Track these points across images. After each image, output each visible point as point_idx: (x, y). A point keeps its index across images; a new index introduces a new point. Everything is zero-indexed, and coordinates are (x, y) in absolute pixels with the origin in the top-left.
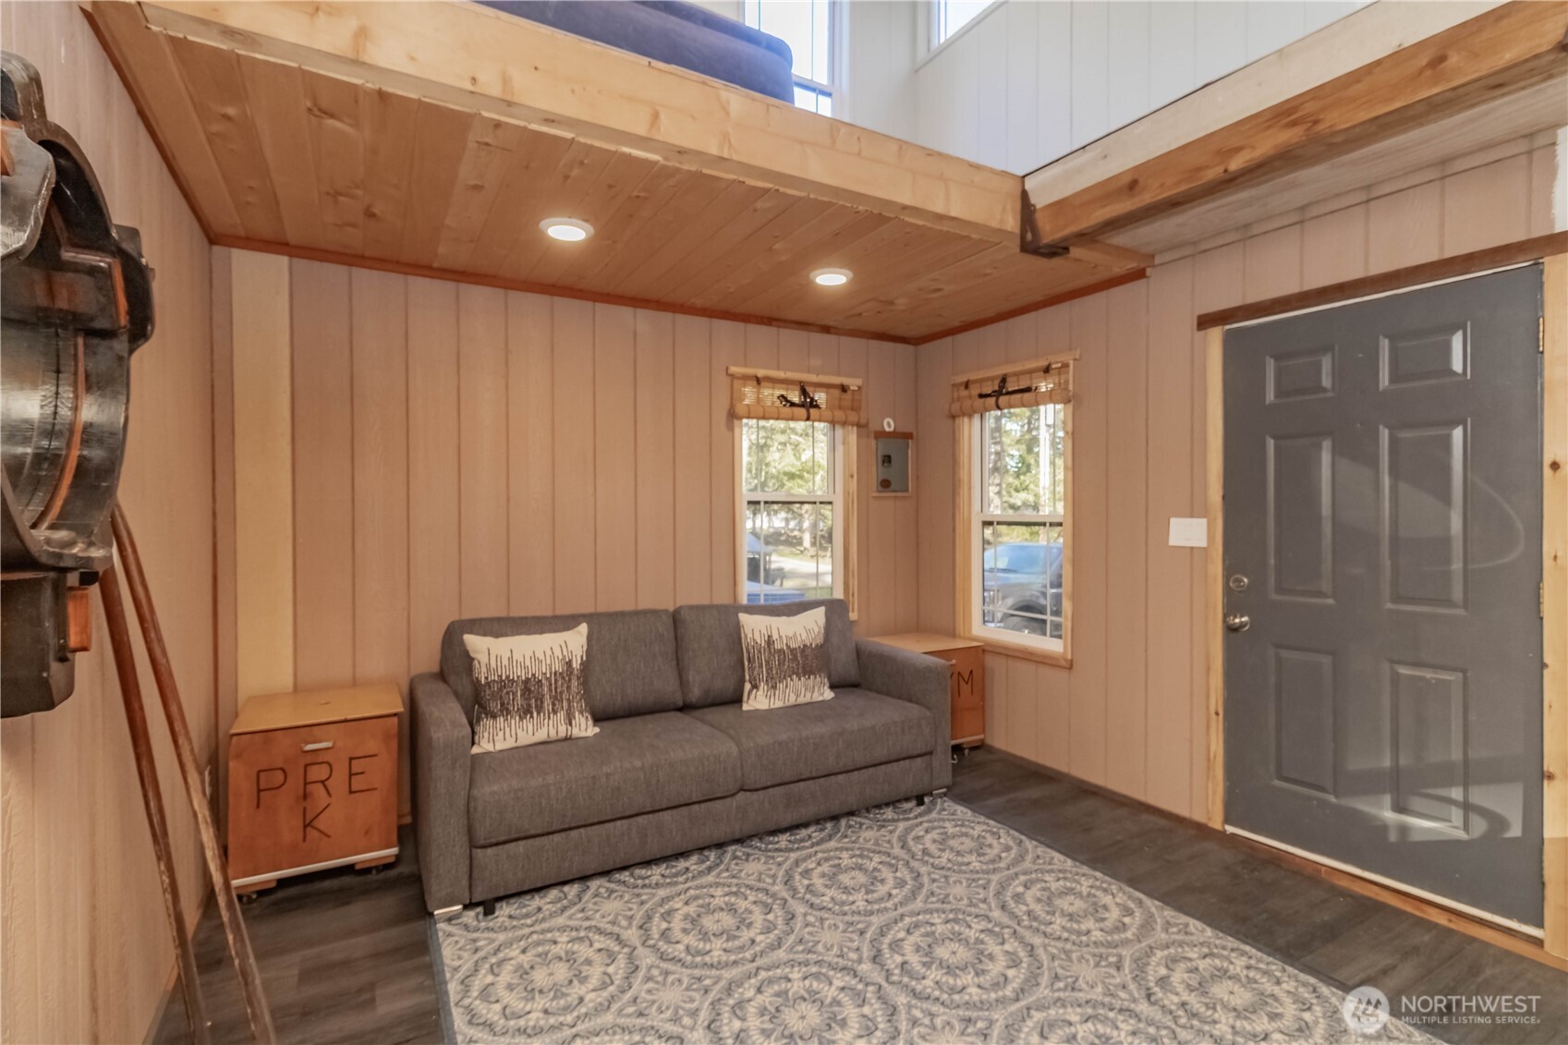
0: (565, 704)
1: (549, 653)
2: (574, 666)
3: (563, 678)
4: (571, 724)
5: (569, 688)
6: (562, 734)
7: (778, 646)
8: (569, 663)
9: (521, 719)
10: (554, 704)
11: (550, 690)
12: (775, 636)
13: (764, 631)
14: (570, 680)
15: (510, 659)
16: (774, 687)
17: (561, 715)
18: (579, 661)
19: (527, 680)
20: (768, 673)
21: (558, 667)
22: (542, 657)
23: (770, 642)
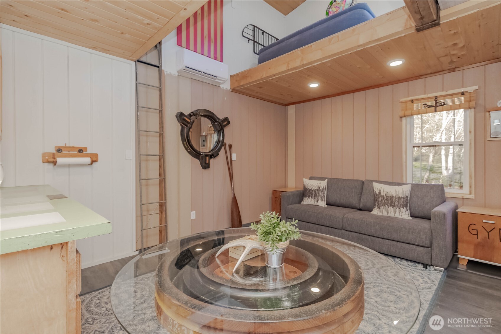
0: (317, 197)
1: (316, 184)
2: (321, 189)
3: (317, 191)
4: (318, 202)
5: (318, 193)
6: (316, 204)
7: (382, 194)
8: (319, 188)
9: (308, 198)
10: (315, 196)
11: (314, 193)
12: (382, 191)
13: (379, 189)
14: (319, 192)
15: (308, 184)
16: (379, 208)
17: (316, 199)
18: (322, 188)
19: (310, 189)
20: (378, 203)
21: (317, 188)
22: (314, 185)
23: (380, 192)
